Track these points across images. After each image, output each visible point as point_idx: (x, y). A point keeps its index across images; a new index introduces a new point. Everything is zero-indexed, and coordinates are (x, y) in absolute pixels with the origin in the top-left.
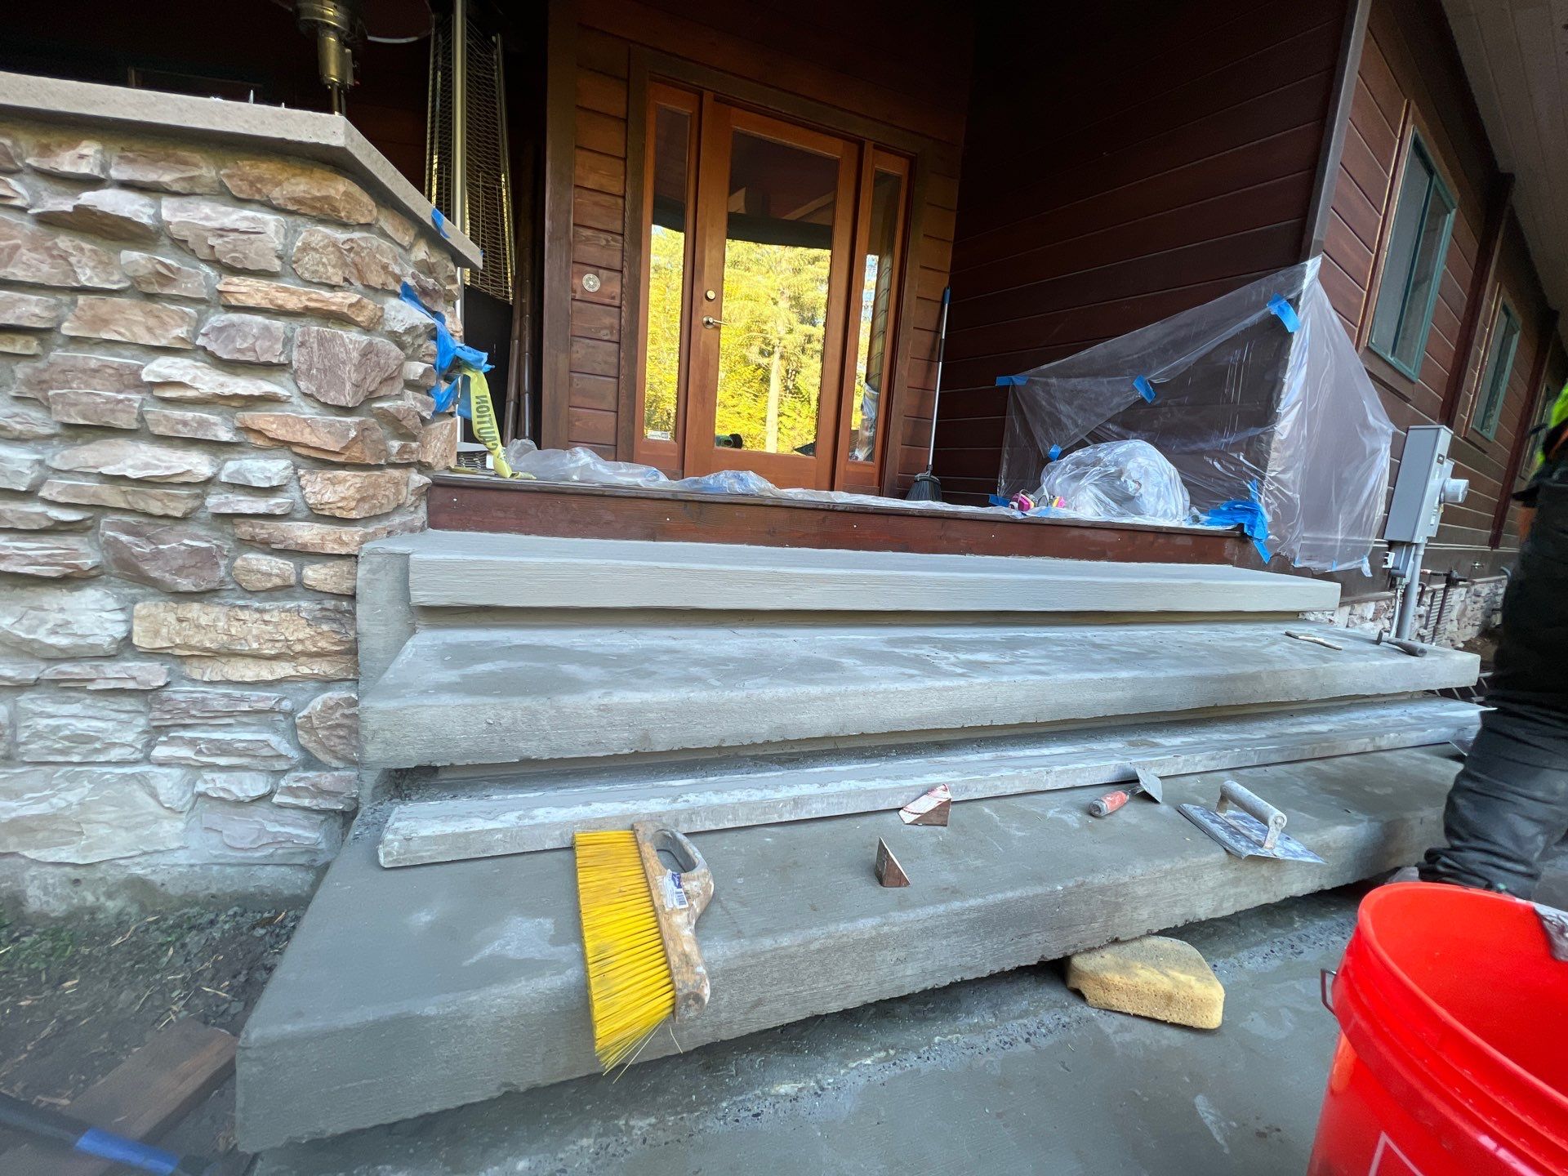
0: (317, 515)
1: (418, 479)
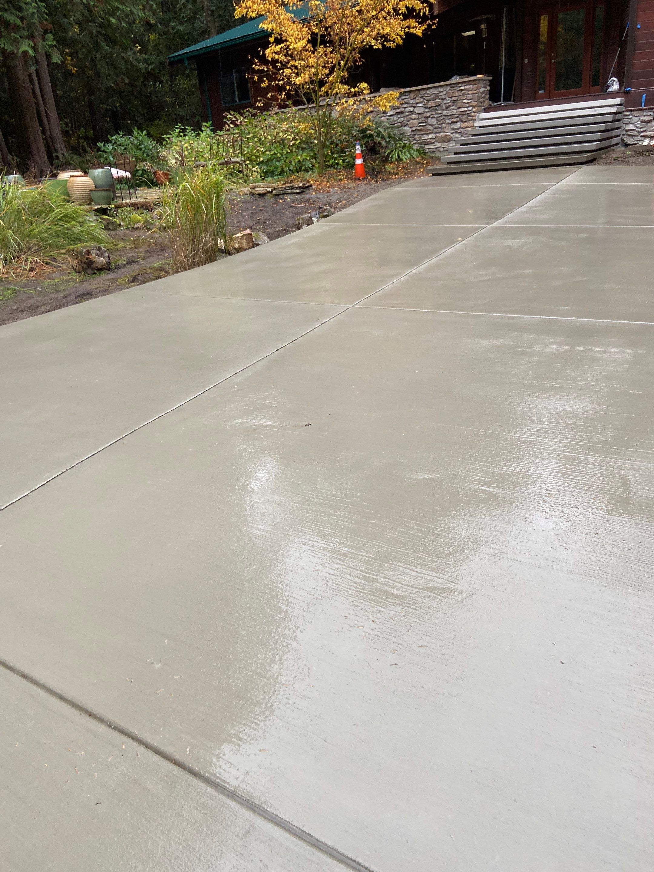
0: (474, 112)
1: (483, 107)
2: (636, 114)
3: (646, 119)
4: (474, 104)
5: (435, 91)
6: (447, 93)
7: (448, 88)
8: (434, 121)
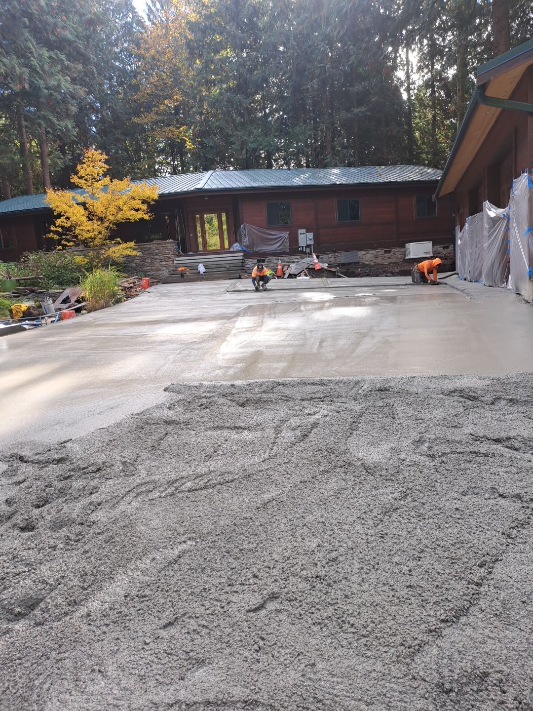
0: (172, 257)
1: (176, 255)
2: (250, 260)
3: (255, 262)
4: (171, 253)
5: (148, 246)
6: (156, 248)
7: (156, 245)
8: (149, 261)
